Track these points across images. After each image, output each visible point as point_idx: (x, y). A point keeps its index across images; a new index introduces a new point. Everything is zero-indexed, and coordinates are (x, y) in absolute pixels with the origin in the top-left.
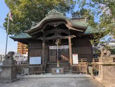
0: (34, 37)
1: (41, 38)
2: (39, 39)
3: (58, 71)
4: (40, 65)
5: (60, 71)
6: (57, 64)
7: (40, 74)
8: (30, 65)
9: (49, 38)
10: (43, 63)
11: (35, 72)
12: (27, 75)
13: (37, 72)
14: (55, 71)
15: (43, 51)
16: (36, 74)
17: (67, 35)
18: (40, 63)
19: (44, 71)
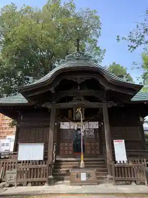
0: (33, 103)
1: (49, 106)
2: (43, 106)
3: (83, 177)
5: (88, 176)
6: (80, 161)
7: (42, 183)
8: (20, 162)
9: (64, 105)
12: (11, 186)
13: (35, 179)
14: (78, 176)
16: (34, 184)
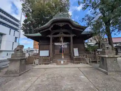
1: (49, 36)
2: (47, 36)
3: (62, 62)
4: (48, 56)
5: (64, 62)
7: (48, 64)
8: (40, 57)
9: (55, 36)
10: (51, 55)
11: (44, 62)
12: (37, 65)
13: (45, 63)
14: (60, 62)
15: (51, 46)
17: (70, 34)
18: (48, 55)
19: (51, 62)
